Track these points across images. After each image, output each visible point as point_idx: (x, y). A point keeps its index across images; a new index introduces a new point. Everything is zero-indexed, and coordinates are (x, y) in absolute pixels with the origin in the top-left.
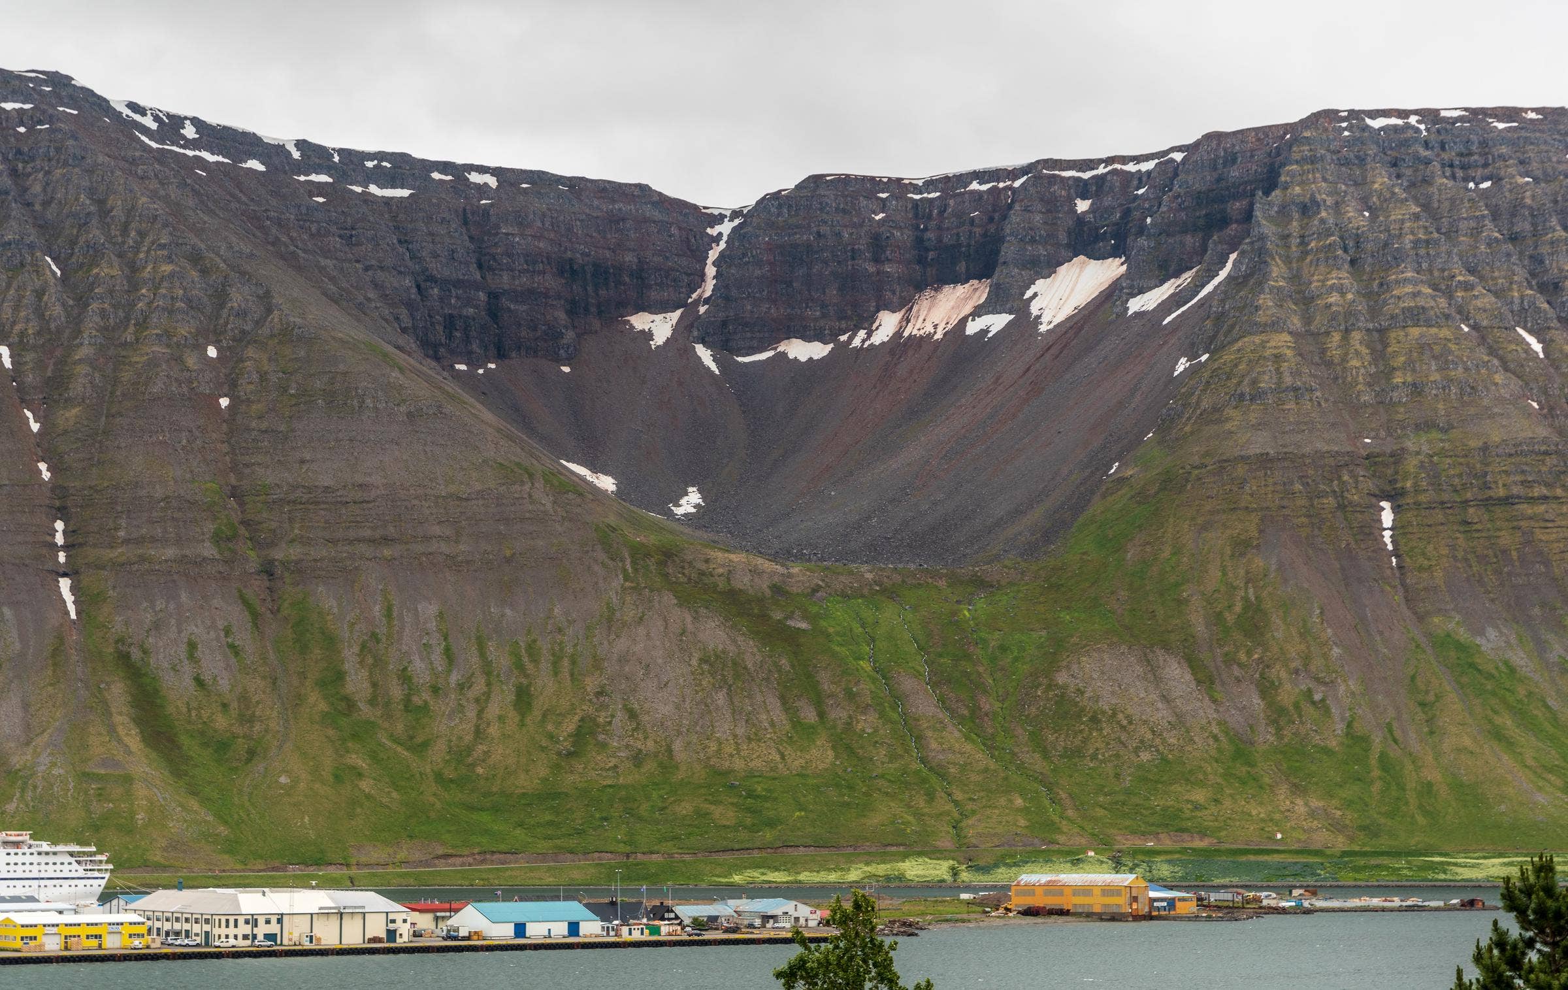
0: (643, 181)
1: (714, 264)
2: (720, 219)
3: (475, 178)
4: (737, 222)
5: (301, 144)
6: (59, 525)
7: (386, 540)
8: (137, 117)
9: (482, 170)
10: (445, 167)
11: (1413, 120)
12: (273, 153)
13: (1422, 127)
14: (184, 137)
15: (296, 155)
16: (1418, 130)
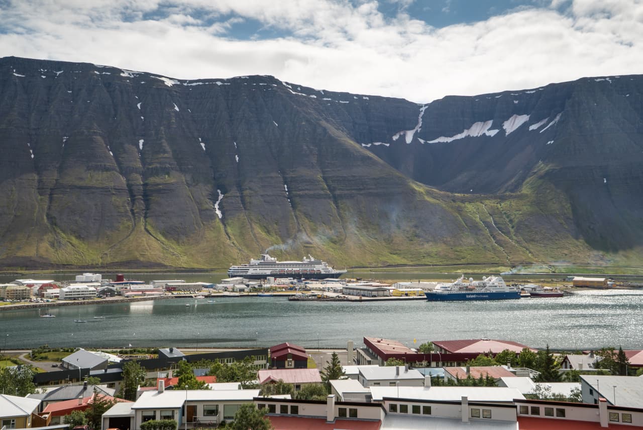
0: (404, 98)
1: (422, 118)
2: (422, 107)
3: (364, 98)
4: (427, 107)
5: (324, 91)
6: (286, 186)
7: (360, 189)
8: (288, 86)
9: (366, 96)
10: (357, 95)
11: (607, 79)
12: (317, 93)
13: (610, 81)
14: (298, 90)
15: (323, 93)
16: (609, 82)
